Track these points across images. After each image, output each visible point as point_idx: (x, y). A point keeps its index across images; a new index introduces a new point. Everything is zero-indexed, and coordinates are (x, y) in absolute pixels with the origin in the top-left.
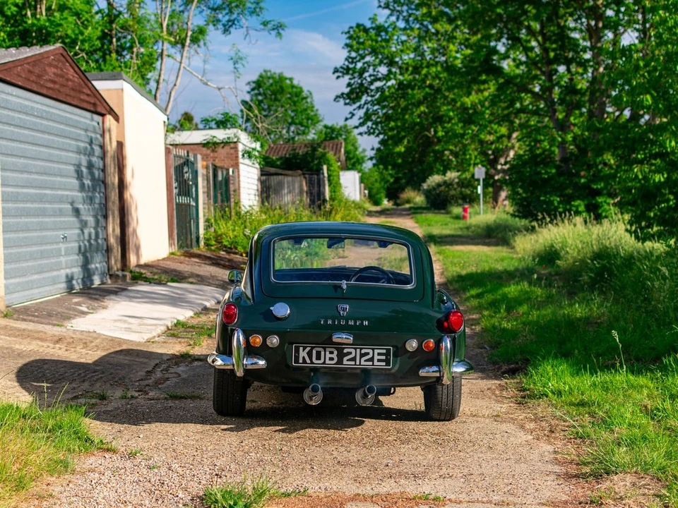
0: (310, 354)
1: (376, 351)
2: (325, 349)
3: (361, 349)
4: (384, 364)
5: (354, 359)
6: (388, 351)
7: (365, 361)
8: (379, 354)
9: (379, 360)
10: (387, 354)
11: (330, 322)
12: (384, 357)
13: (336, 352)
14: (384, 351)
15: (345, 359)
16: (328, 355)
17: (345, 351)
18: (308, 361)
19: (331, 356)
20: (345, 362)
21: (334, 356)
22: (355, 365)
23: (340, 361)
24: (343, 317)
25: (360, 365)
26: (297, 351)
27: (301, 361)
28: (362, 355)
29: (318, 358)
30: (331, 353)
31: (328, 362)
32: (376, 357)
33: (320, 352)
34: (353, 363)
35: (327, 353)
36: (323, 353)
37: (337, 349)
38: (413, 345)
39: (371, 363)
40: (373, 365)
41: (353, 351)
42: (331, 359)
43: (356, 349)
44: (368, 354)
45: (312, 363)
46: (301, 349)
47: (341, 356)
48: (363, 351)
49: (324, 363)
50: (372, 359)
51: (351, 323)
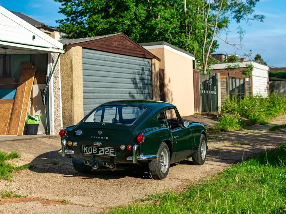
0: (87, 149)
1: (110, 149)
2: (92, 147)
3: (105, 148)
4: (113, 154)
5: (102, 152)
6: (115, 149)
7: (100, 152)
8: (111, 150)
9: (111, 153)
10: (114, 150)
11: (94, 137)
12: (113, 152)
13: (96, 149)
14: (113, 149)
15: (99, 152)
16: (94, 150)
17: (100, 149)
18: (87, 152)
19: (95, 150)
20: (99, 153)
21: (96, 150)
22: (103, 154)
23: (98, 153)
24: (99, 136)
25: (104, 154)
26: (83, 148)
27: (85, 152)
28: (105, 151)
29: (90, 151)
30: (95, 149)
31: (93, 152)
32: (110, 152)
33: (91, 149)
34: (102, 153)
35: (93, 149)
36: (92, 149)
37: (96, 148)
38: (123, 147)
39: (108, 154)
40: (109, 155)
41: (102, 149)
42: (95, 152)
43: (103, 148)
44: (107, 150)
45: (88, 153)
46: (85, 147)
47: (98, 150)
48: (106, 149)
49: (92, 153)
50: (108, 152)
51: (102, 138)
